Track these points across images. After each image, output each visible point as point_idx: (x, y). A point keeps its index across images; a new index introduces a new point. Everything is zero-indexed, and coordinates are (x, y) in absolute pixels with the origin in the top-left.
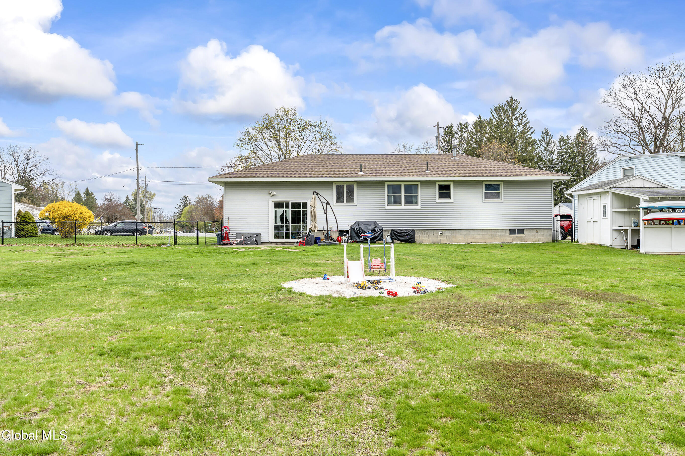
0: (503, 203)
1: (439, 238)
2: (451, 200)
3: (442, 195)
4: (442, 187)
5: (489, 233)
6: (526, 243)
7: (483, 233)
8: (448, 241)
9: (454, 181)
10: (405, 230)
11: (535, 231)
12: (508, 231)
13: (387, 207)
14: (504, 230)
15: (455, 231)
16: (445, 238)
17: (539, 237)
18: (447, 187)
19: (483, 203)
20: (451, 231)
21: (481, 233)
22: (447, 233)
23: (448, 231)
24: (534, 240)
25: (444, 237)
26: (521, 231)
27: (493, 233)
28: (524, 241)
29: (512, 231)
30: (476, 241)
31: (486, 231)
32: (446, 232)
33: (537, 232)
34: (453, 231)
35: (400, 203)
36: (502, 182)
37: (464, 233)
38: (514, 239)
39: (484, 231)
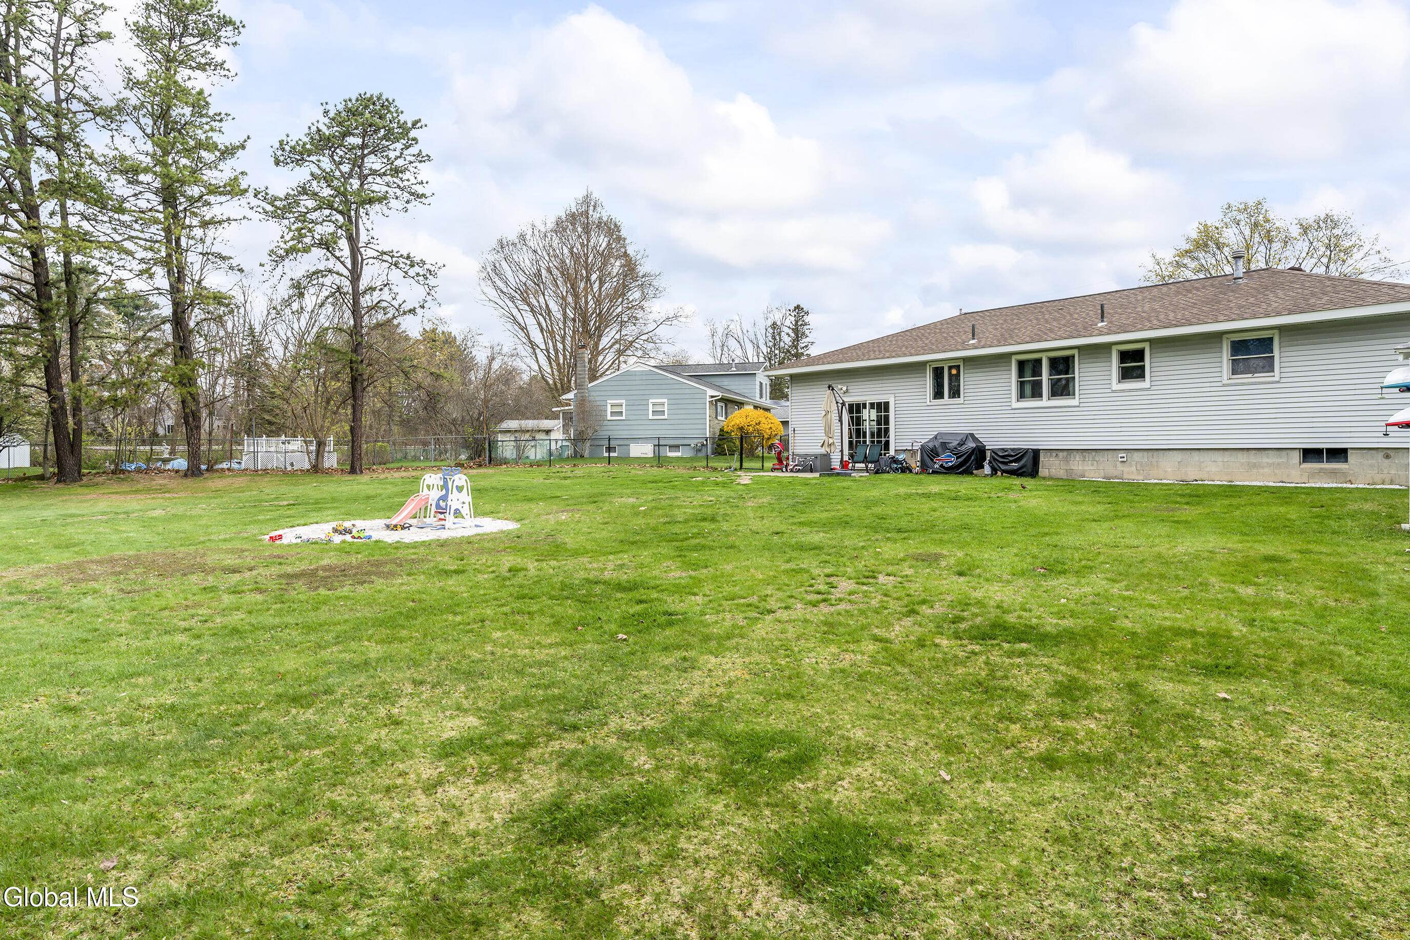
0: (1278, 382)
1: (1120, 467)
2: (1146, 384)
3: (1126, 374)
4: (1125, 356)
5: (1242, 458)
6: (1349, 485)
7: (1227, 457)
8: (1139, 474)
9: (1150, 341)
10: (1013, 450)
11: (1380, 455)
12: (1296, 457)
13: (1016, 405)
14: (1284, 453)
15: (1155, 453)
16: (1134, 469)
17: (1393, 472)
18: (1138, 355)
19: (1224, 385)
20: (1145, 453)
21: (1218, 457)
22: (1137, 456)
23: (1140, 454)
24: (1378, 478)
25: (1131, 466)
26: (1338, 454)
27: (1253, 458)
28: (1343, 479)
29: (1310, 454)
30: (1204, 476)
31: (1234, 453)
32: (1136, 454)
33: (1387, 457)
34: (1150, 453)
35: (1040, 395)
36: (1276, 332)
37: (1178, 456)
38: (1312, 475)
39: (1226, 453)
